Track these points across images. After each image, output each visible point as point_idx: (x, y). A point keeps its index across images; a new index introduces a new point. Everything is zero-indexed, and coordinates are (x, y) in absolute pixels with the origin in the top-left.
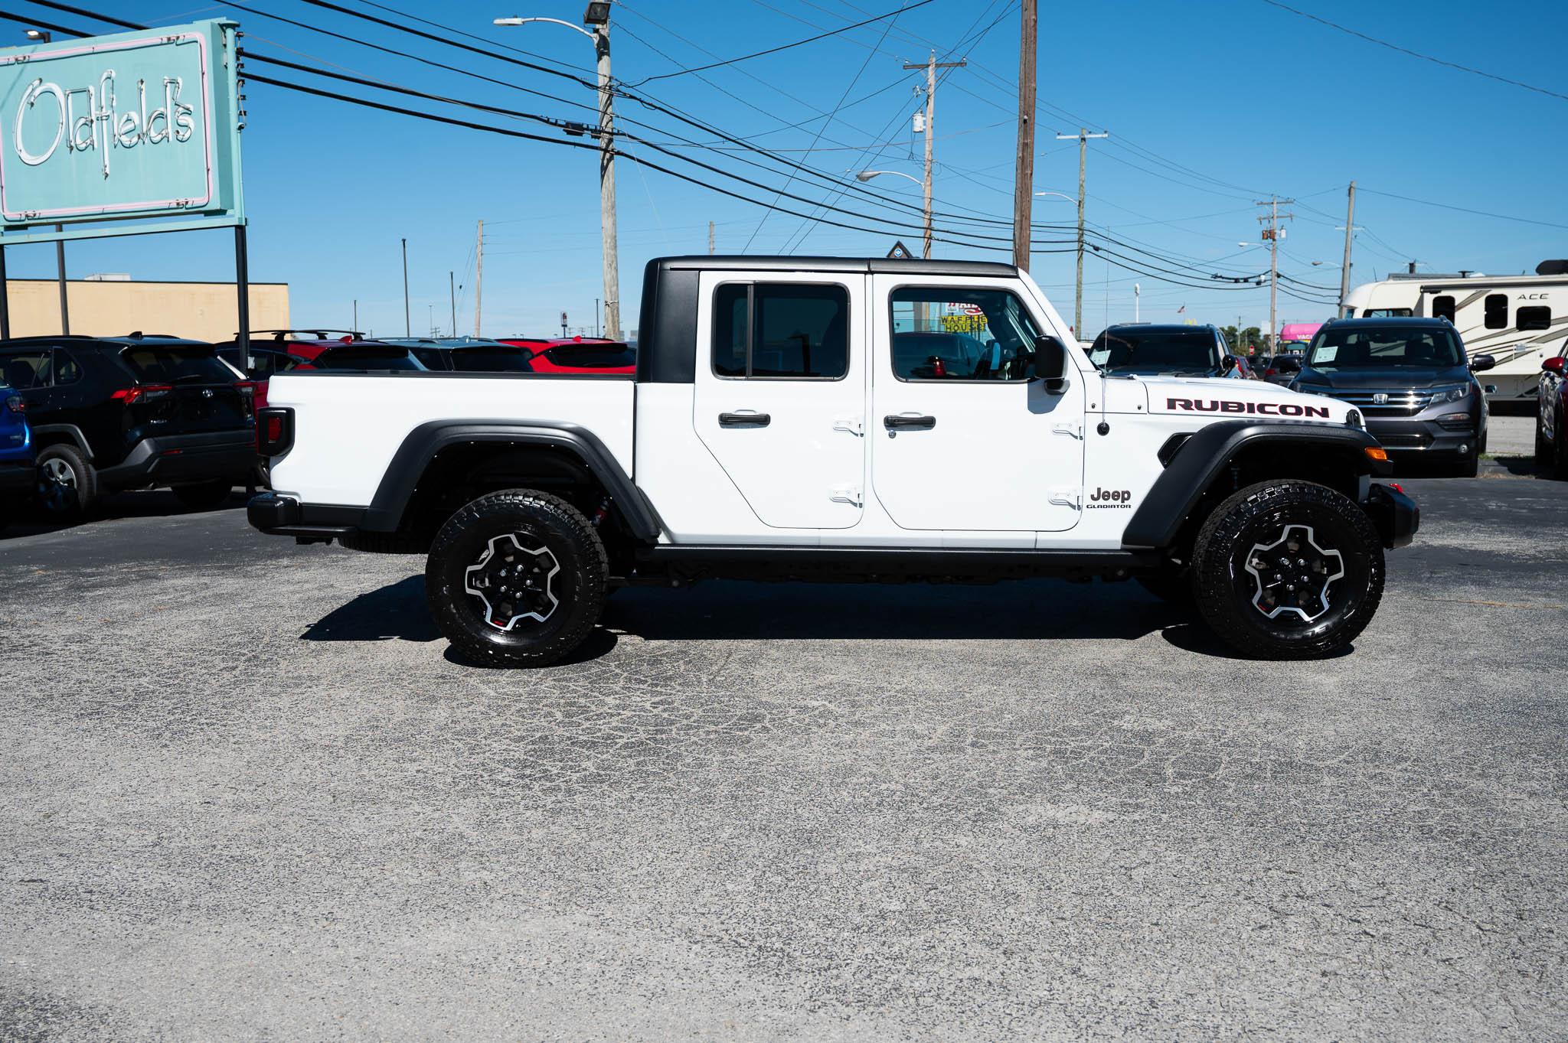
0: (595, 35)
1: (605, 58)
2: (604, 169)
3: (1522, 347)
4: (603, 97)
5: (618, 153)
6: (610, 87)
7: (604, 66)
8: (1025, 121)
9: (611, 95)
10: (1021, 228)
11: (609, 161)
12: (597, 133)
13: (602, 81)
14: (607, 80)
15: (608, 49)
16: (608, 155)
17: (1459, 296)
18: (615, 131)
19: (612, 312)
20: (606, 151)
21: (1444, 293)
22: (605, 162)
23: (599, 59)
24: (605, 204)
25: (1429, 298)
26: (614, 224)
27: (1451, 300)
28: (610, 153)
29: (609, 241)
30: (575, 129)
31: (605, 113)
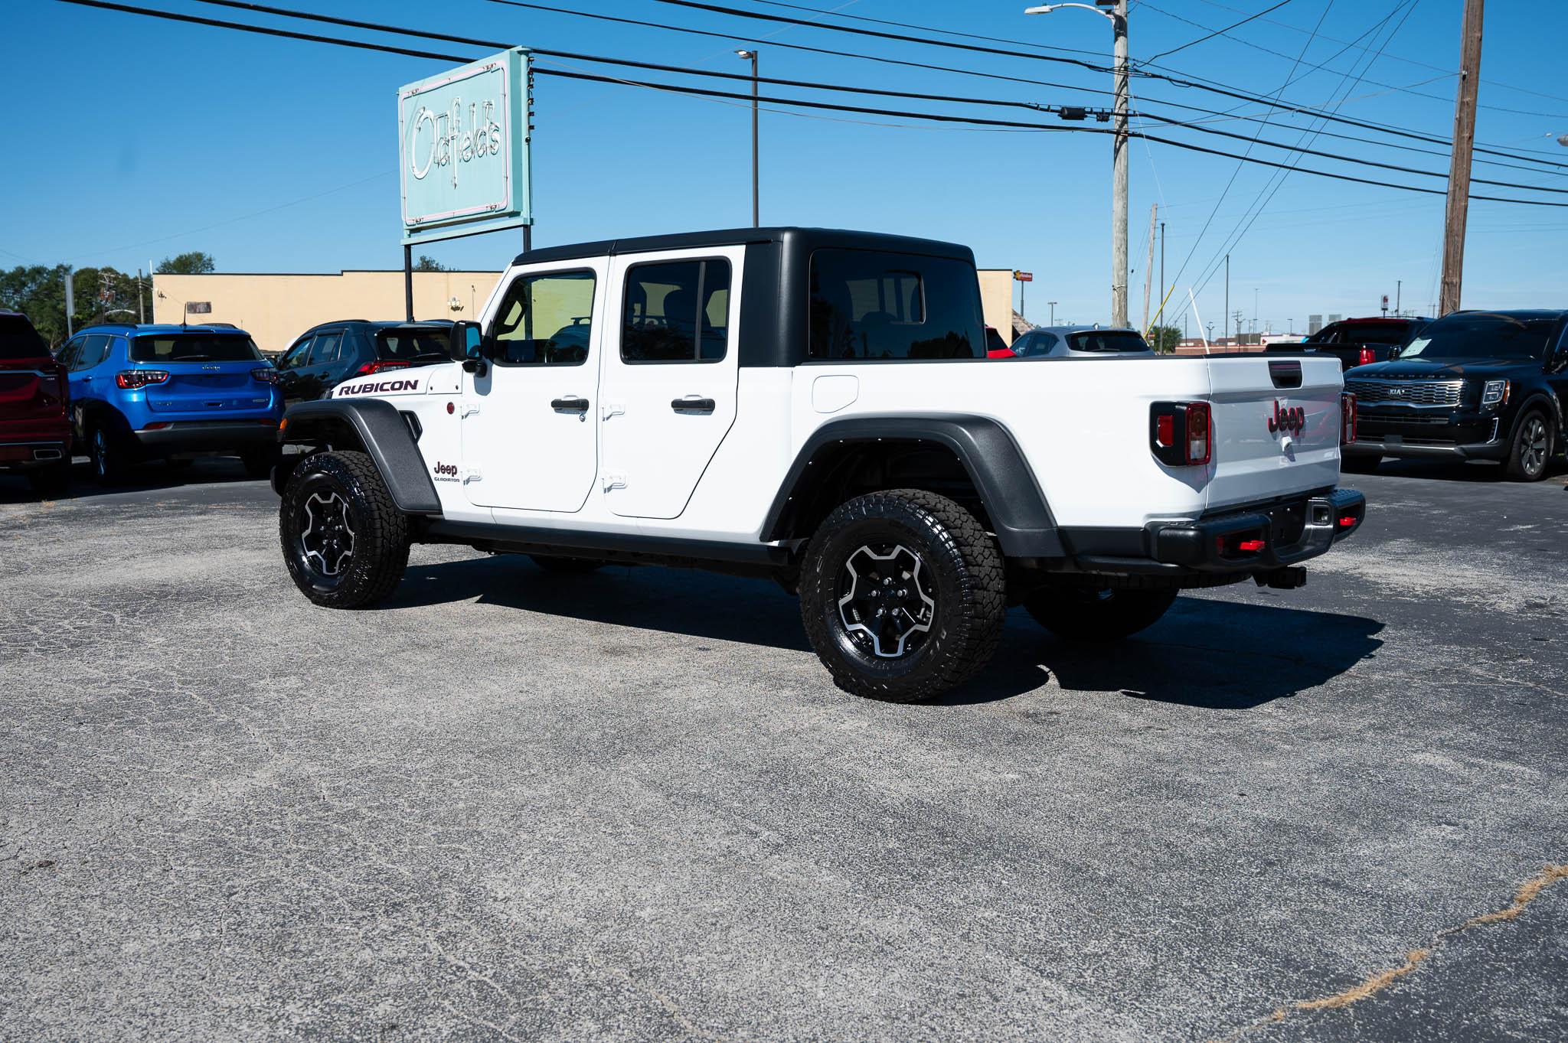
0: (1111, 16)
1: (1121, 39)
2: (1117, 151)
4: (1118, 79)
5: (1133, 135)
6: (1126, 68)
7: (1120, 48)
8: (1464, 77)
9: (1126, 76)
10: (1454, 200)
11: (1121, 143)
12: (1103, 117)
13: (1118, 62)
14: (1122, 60)
15: (1126, 32)
16: (1120, 138)
18: (1130, 112)
19: (1119, 296)
20: (1118, 133)
22: (1118, 144)
23: (1116, 40)
24: (1116, 187)
26: (1126, 207)
28: (1123, 136)
29: (1118, 224)
30: (1078, 114)
31: (1119, 95)
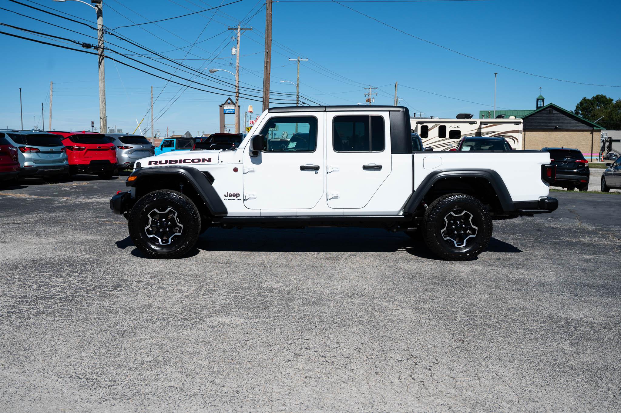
0: (96, 8)
1: (101, 18)
2: (100, 63)
3: (451, 145)
4: (99, 33)
5: (106, 57)
6: (103, 29)
7: (100, 21)
8: (267, 52)
9: (103, 33)
10: (266, 94)
11: (102, 60)
12: (97, 48)
13: (99, 27)
14: (101, 27)
15: (102, 14)
16: (102, 57)
17: (430, 126)
18: (105, 48)
19: (103, 121)
20: (101, 55)
21: (425, 124)
22: (101, 60)
23: (98, 18)
24: (100, 77)
25: (419, 126)
26: (104, 85)
27: (427, 127)
28: (103, 56)
29: (102, 92)
30: (88, 46)
31: (100, 40)
